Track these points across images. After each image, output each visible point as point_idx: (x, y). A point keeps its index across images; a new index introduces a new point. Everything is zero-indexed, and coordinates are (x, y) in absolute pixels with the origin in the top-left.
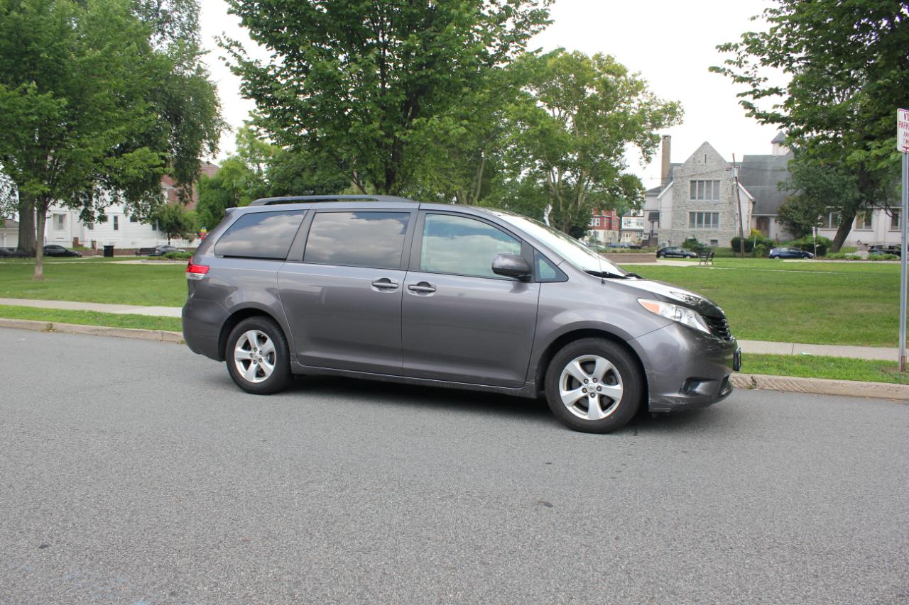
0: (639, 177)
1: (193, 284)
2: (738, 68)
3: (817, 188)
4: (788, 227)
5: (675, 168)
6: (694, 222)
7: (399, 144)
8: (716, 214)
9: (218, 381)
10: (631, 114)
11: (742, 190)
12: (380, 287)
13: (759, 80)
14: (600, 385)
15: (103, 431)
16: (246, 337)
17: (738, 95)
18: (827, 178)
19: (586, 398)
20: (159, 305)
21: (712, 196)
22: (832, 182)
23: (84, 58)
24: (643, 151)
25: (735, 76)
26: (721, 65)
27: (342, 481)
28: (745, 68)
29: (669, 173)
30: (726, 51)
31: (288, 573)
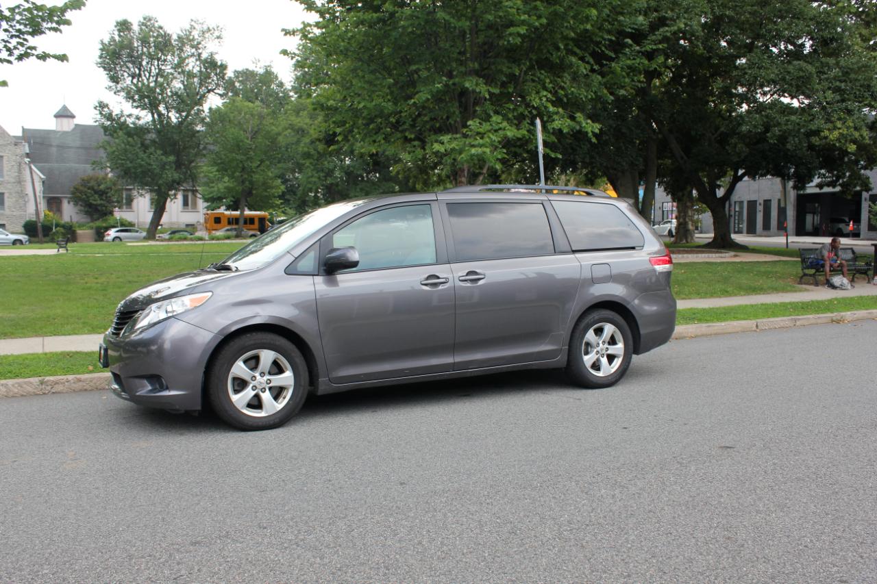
3: (135, 168)
4: (82, 208)
8: (2, 195)
22: (152, 163)
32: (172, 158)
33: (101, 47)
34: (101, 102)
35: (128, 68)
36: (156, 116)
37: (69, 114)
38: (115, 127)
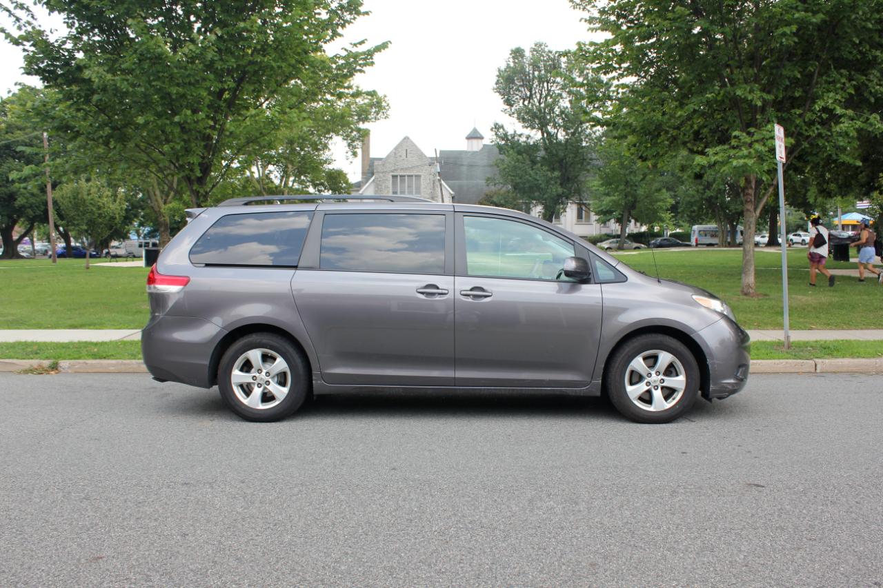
3: (524, 183)
5: (376, 163)
11: (445, 188)
12: (427, 294)
14: (663, 377)
16: (246, 357)
19: (650, 391)
21: (414, 191)
22: (538, 178)
24: (349, 145)
29: (370, 169)
32: (557, 174)
33: (498, 74)
34: (497, 124)
35: (520, 91)
36: (545, 135)
37: (479, 136)
38: (509, 145)
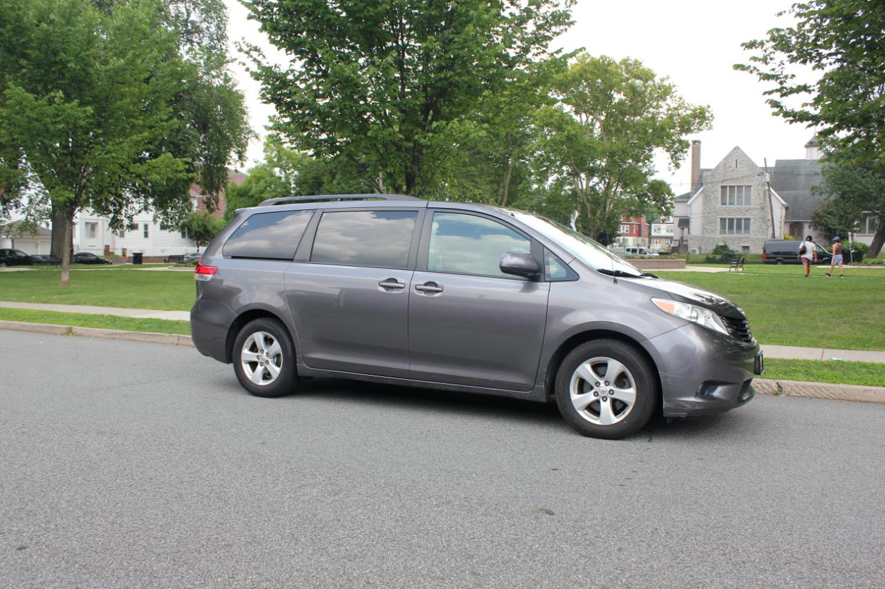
0: (668, 183)
1: (201, 285)
2: (764, 64)
3: (852, 192)
4: (822, 232)
5: (705, 174)
6: (725, 229)
7: (418, 147)
8: (747, 220)
9: (226, 384)
10: (660, 119)
11: (774, 196)
12: (387, 288)
13: (786, 77)
14: (612, 388)
15: (102, 432)
16: (253, 339)
17: (765, 93)
18: (863, 181)
19: (598, 402)
20: (178, 309)
21: (744, 202)
22: (869, 186)
23: (108, 67)
24: (672, 158)
25: (760, 74)
26: (746, 62)
27: (337, 485)
28: (771, 66)
29: (699, 179)
30: (752, 48)
31: (267, 580)
